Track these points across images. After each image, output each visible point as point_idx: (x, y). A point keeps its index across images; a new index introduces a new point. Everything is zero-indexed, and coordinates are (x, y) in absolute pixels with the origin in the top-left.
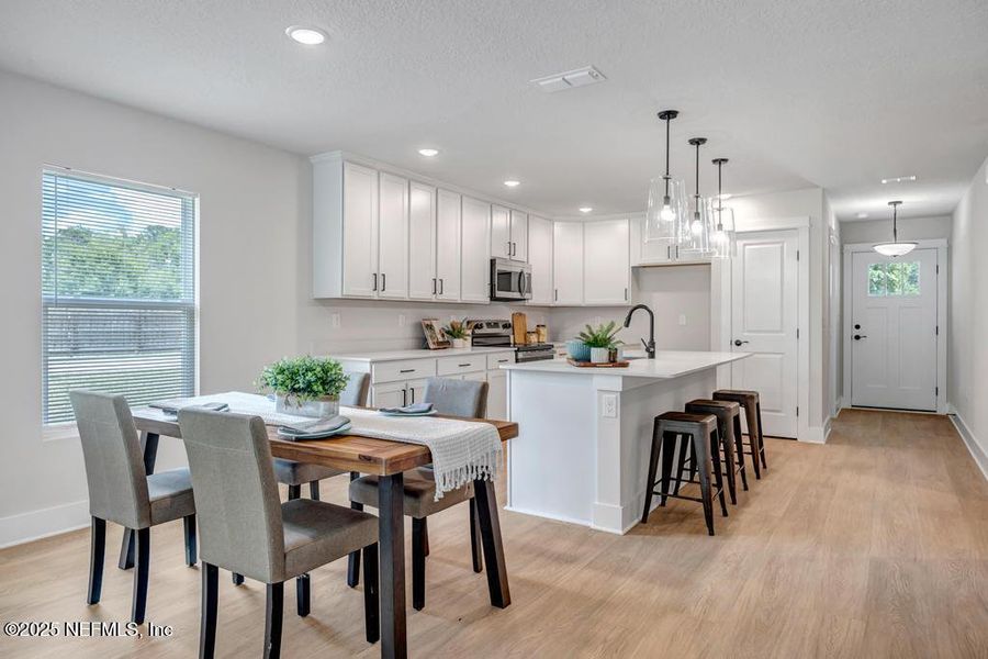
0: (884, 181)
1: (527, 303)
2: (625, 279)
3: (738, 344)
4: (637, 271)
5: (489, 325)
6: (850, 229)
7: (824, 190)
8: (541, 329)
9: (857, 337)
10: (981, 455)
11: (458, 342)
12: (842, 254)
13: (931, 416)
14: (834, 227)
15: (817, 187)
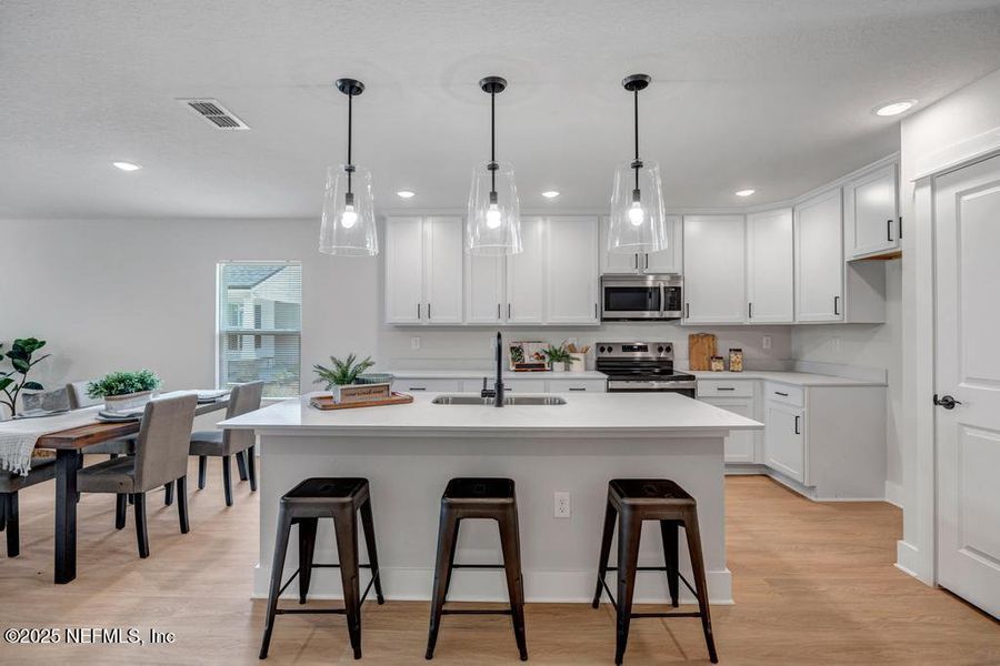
1: (682, 323)
3: (949, 403)
5: (628, 348)
8: (733, 354)
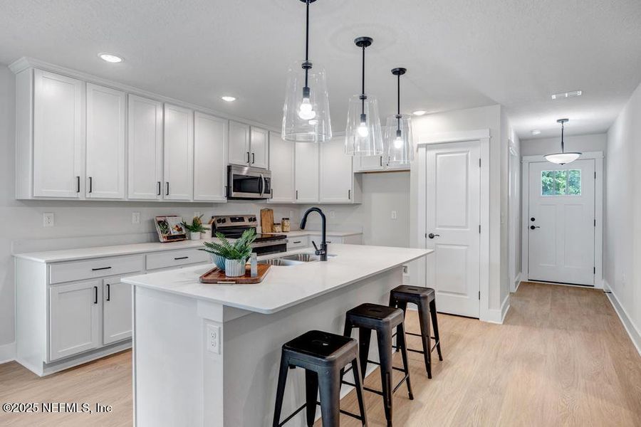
0: (554, 97)
1: (268, 201)
2: (349, 183)
3: (432, 237)
4: (359, 176)
5: (233, 219)
6: (527, 144)
7: (502, 107)
8: (285, 221)
9: (533, 228)
10: (635, 334)
11: (195, 235)
12: (521, 163)
13: (588, 289)
14: (513, 141)
15: (497, 104)
